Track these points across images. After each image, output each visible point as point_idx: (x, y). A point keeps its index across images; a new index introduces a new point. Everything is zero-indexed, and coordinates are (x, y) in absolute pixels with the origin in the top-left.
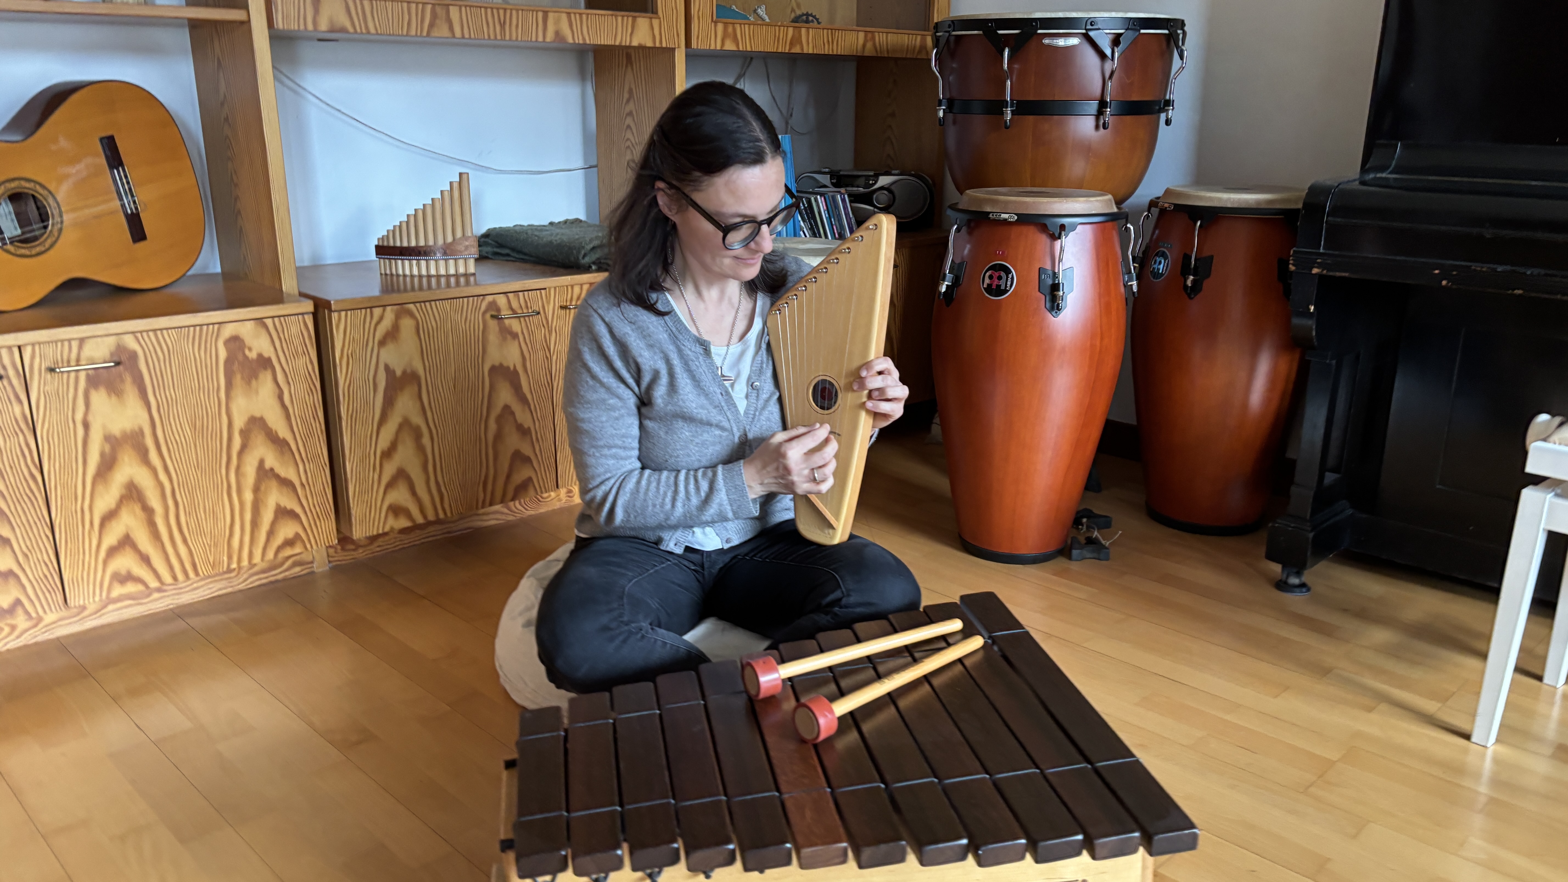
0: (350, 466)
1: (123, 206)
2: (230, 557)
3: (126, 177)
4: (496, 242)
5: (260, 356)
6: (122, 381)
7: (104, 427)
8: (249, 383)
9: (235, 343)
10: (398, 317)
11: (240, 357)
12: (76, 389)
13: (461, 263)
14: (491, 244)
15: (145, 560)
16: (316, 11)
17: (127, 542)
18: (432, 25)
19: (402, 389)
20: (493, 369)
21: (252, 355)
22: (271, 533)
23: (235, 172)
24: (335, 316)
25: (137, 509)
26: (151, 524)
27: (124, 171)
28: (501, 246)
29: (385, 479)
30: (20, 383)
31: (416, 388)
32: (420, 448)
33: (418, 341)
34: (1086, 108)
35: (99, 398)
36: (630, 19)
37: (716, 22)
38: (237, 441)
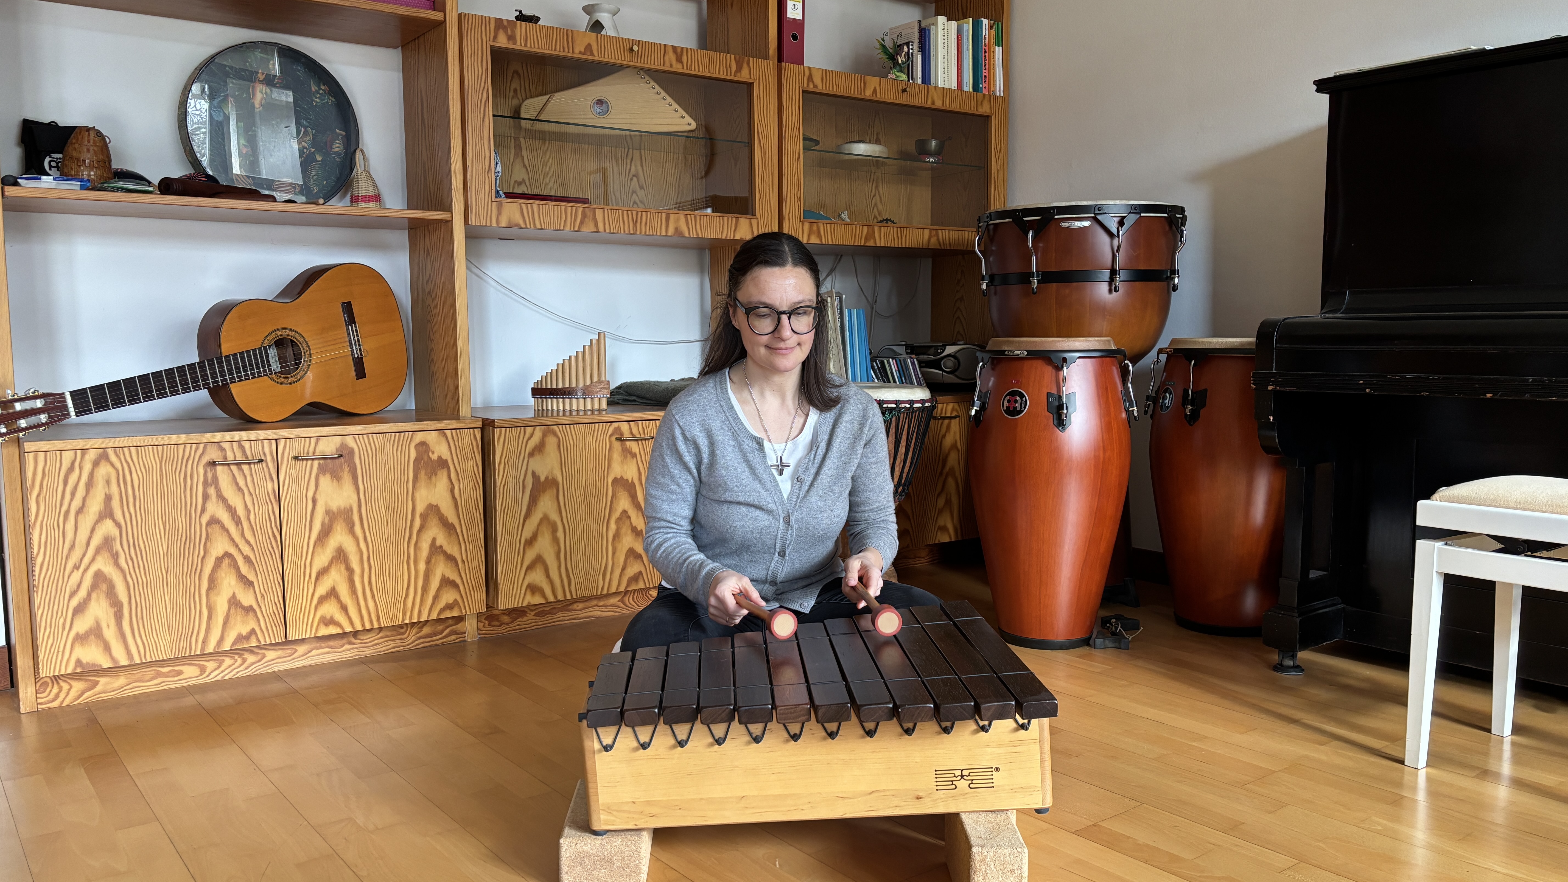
0: (501, 550)
1: (352, 351)
2: (404, 614)
3: (357, 332)
4: (626, 392)
5: (440, 458)
6: (342, 470)
7: (326, 504)
8: (430, 478)
9: (423, 446)
10: (544, 435)
11: (426, 458)
12: (310, 474)
13: (596, 401)
14: (622, 394)
15: (344, 609)
16: (499, 213)
17: (333, 593)
18: (582, 223)
19: (544, 491)
20: (616, 481)
21: (434, 457)
22: (436, 598)
23: (432, 330)
24: (497, 431)
25: (343, 568)
26: (351, 581)
27: (356, 327)
28: (630, 395)
29: (527, 563)
30: (274, 467)
31: (555, 491)
32: (556, 540)
33: (558, 455)
34: (1099, 275)
35: (326, 481)
36: (734, 219)
37: (803, 222)
38: (418, 523)
